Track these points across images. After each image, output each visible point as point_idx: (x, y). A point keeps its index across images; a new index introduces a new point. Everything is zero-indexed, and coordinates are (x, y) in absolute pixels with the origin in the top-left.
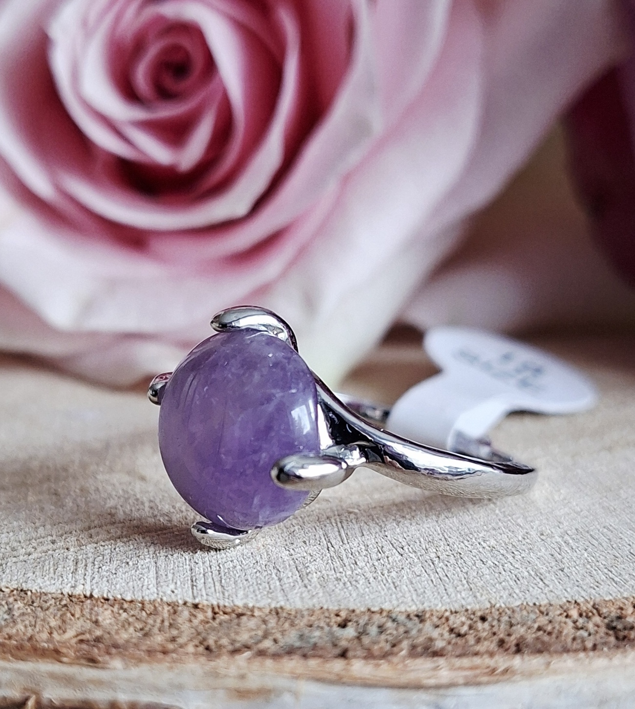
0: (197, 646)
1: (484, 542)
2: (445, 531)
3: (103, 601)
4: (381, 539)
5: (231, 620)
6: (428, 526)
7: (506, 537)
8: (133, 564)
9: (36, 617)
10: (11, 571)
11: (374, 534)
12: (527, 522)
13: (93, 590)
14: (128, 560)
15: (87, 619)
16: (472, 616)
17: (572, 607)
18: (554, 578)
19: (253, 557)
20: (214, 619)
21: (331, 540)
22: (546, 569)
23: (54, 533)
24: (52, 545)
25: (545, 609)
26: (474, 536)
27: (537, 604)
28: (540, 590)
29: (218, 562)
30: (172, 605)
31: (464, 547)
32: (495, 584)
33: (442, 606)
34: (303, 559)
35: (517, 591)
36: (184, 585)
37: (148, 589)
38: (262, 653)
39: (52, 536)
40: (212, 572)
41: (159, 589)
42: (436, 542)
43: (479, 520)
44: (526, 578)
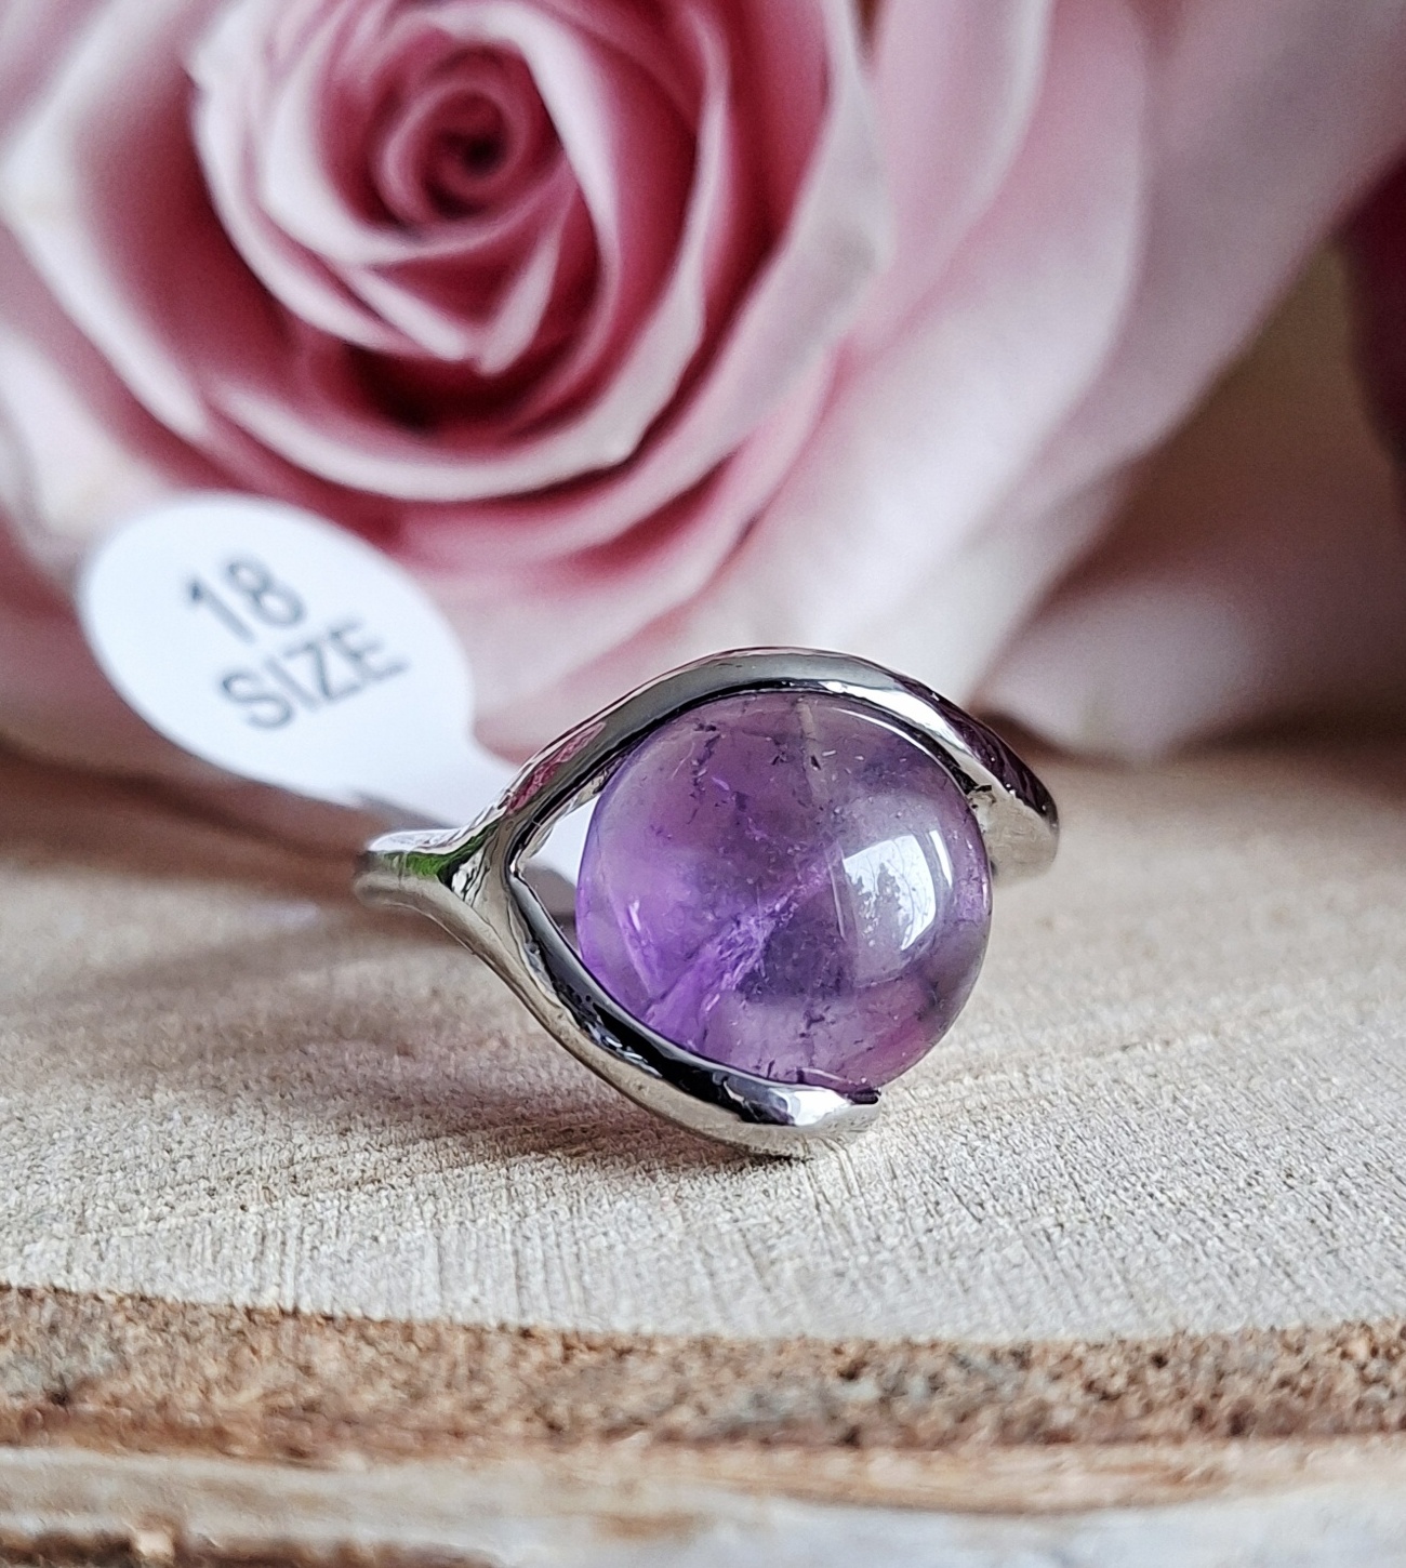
0: (528, 1420)
1: (1162, 1191)
2: (1074, 1169)
3: (321, 1321)
4: (933, 1186)
5: (604, 1363)
6: (1039, 1157)
7: (1210, 1180)
8: (389, 1242)
9: (173, 1356)
10: (119, 1256)
11: (918, 1176)
12: (1257, 1147)
13: (298, 1297)
14: (377, 1233)
15: (288, 1360)
16: (1134, 1355)
17: (1355, 1333)
18: (1314, 1272)
19: (652, 1225)
20: (566, 1359)
21: (823, 1188)
22: (1298, 1251)
23: (211, 1173)
24: (209, 1199)
25: (1295, 1340)
26: (1138, 1177)
27: (1278, 1328)
28: (1284, 1300)
29: (574, 1233)
30: (475, 1330)
31: (1117, 1205)
32: (1187, 1284)
33: (1067, 1333)
34: (763, 1230)
35: (1234, 1300)
36: (501, 1285)
37: (421, 1294)
38: (671, 1437)
39: (208, 1179)
40: (561, 1258)
41: (446, 1294)
42: (1055, 1193)
43: (1151, 1144)
44: (1254, 1272)
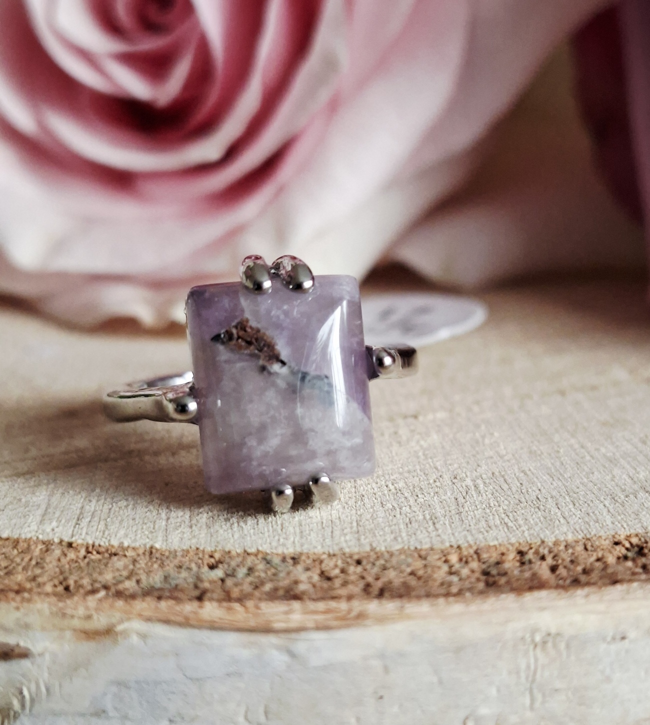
0: (55, 586)
12: (446, 464)
14: (22, 497)
16: (349, 560)
17: (454, 551)
18: (447, 522)
20: (85, 557)
22: (444, 512)
25: (425, 553)
28: (427, 534)
30: (47, 543)
31: (370, 490)
32: (385, 527)
33: (321, 548)
35: (404, 534)
36: (68, 523)
37: (29, 526)
38: (119, 594)
41: (41, 526)
44: (419, 522)
